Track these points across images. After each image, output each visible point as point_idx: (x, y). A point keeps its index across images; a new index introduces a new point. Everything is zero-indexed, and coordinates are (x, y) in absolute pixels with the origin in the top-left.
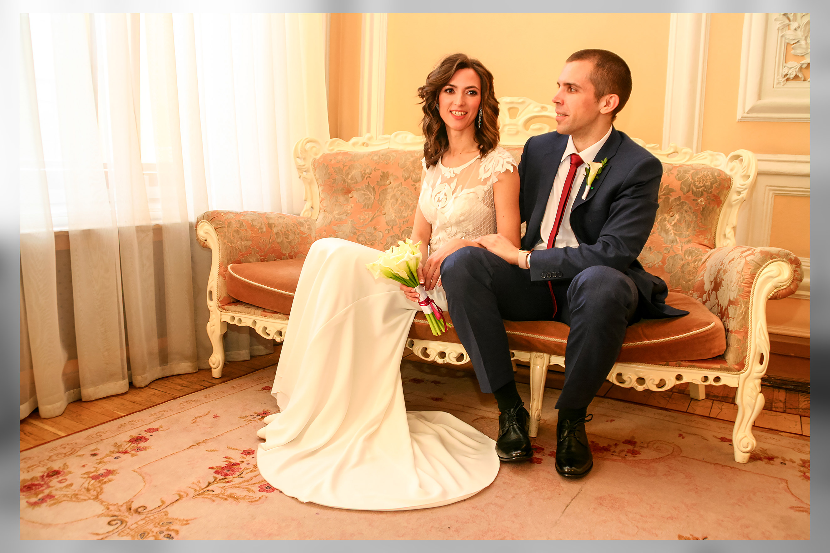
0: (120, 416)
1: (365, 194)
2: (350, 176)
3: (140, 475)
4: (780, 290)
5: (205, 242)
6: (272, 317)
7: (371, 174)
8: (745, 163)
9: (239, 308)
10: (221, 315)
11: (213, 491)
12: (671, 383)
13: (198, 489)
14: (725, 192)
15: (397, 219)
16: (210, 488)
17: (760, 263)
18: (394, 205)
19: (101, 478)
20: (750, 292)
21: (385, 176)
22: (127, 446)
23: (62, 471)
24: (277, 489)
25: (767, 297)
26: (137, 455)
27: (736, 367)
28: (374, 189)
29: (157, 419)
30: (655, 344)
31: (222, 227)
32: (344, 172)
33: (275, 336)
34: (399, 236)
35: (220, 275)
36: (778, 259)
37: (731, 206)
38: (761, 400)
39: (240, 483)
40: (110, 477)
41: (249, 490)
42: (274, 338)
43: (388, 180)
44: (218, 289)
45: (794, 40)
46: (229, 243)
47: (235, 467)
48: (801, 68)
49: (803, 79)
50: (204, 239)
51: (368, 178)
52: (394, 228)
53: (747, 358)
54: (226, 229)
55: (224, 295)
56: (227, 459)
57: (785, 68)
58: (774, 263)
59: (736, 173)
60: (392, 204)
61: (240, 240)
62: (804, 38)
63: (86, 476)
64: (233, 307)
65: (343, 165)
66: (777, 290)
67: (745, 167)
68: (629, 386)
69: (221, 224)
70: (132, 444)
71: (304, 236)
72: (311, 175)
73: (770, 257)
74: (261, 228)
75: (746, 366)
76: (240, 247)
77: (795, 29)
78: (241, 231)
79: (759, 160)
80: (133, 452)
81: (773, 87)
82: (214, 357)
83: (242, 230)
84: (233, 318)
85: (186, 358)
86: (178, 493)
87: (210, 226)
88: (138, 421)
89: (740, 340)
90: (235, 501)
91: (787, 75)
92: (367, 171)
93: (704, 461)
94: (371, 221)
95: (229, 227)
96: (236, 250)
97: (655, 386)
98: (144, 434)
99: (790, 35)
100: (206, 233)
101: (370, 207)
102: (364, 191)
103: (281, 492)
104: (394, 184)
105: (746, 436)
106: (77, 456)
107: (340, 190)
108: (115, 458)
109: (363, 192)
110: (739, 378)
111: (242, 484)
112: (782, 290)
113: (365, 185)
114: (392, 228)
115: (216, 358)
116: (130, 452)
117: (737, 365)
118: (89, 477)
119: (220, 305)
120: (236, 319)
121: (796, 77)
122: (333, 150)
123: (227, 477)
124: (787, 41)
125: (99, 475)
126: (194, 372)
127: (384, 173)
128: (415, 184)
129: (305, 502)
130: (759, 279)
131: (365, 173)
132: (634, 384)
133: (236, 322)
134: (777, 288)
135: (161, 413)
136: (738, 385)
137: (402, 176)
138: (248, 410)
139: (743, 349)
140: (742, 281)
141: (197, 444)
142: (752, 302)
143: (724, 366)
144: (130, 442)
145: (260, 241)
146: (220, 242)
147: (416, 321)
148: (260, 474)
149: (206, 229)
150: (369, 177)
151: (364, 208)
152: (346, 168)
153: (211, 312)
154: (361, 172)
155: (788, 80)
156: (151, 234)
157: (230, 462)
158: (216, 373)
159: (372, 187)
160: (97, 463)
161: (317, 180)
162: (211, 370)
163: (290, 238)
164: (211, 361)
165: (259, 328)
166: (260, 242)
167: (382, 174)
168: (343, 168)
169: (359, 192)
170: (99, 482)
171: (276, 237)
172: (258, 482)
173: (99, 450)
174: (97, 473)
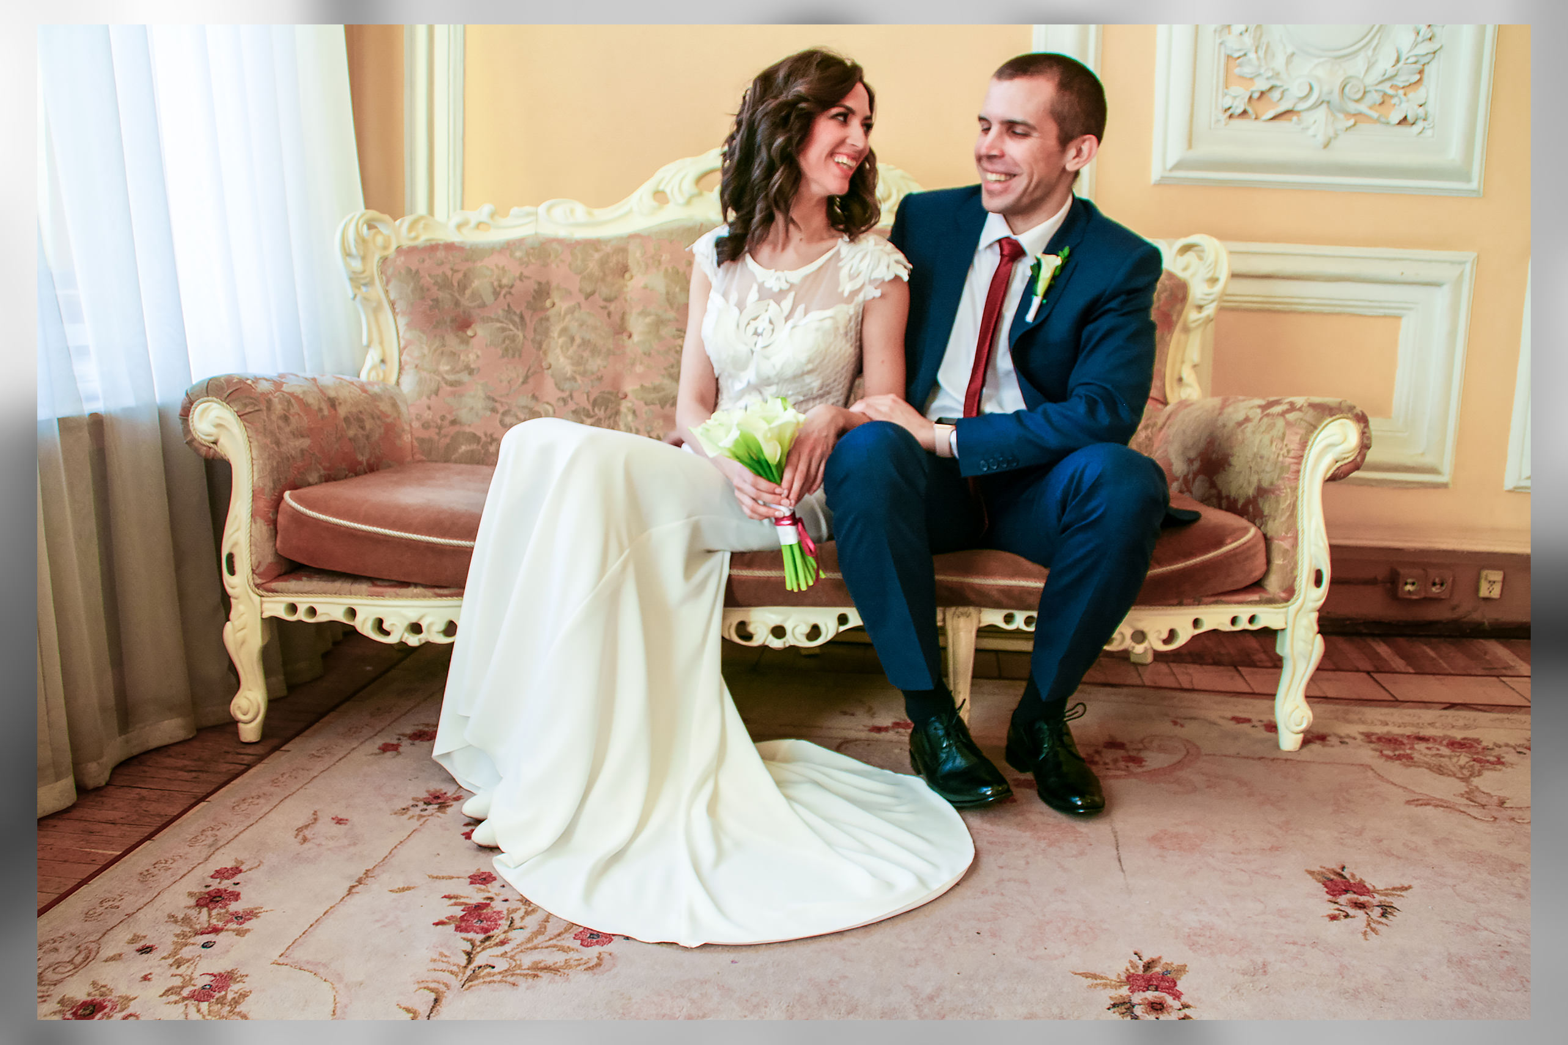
0: (111, 858)
1: (503, 330)
2: (468, 292)
3: (300, 969)
4: (1342, 466)
5: (212, 445)
6: (397, 596)
7: (512, 287)
8: (1210, 257)
9: (305, 584)
10: (262, 603)
11: (493, 967)
12: (1185, 634)
13: (455, 969)
14: (1178, 307)
15: (578, 377)
16: (479, 960)
17: (1313, 423)
18: (568, 350)
19: (217, 995)
20: (1298, 471)
21: (542, 292)
22: (203, 917)
23: (104, 1001)
24: (614, 935)
25: (1325, 477)
26: (248, 930)
27: (1283, 595)
28: (522, 317)
29: (213, 849)
30: (1173, 572)
31: (257, 411)
32: (456, 284)
33: (406, 635)
34: (588, 411)
35: (257, 517)
36: (1342, 415)
37: (1186, 330)
38: (1318, 645)
39: (530, 940)
40: (235, 988)
41: (562, 949)
42: (403, 640)
43: (549, 298)
44: (253, 547)
45: (1240, 50)
46: (274, 445)
47: (485, 911)
48: (1250, 98)
49: (1254, 117)
50: (212, 439)
51: (508, 296)
52: (575, 395)
53: (1298, 579)
54: (265, 414)
55: (270, 559)
56: (453, 901)
57: (1227, 96)
58: (1335, 422)
59: (1193, 275)
60: (562, 347)
61: (292, 437)
62: (1254, 48)
63: (174, 998)
64: (292, 584)
65: (452, 269)
66: (1338, 465)
67: (1210, 265)
68: (1121, 648)
69: (253, 403)
70: (210, 910)
71: (389, 420)
72: (377, 291)
73: (1326, 411)
74: (321, 410)
75: (1297, 592)
76: (293, 452)
77: (1241, 34)
78: (291, 417)
79: (1231, 253)
80: (233, 926)
81: (1210, 128)
82: (246, 697)
83: (293, 416)
84: (293, 608)
85: (170, 709)
86: (422, 985)
87: (227, 408)
88: (174, 861)
89: (1288, 550)
90: (556, 974)
91: (1229, 108)
92: (505, 281)
93: (1238, 756)
94: (524, 383)
95: (269, 409)
96: (288, 459)
97: (1160, 643)
98: (215, 884)
99: (1233, 43)
100: (219, 426)
101: (517, 355)
102: (502, 322)
103: (627, 938)
104: (563, 306)
105: (1297, 707)
106: (106, 961)
107: (448, 323)
108: (203, 946)
109: (499, 325)
110: (1287, 613)
111: (535, 942)
112: (1345, 464)
113: (503, 310)
114: (571, 396)
115: (248, 699)
116: (226, 928)
117: (1285, 591)
118: (185, 999)
119: (259, 581)
120: (302, 609)
121: (1245, 112)
122: (416, 238)
123: (491, 933)
124: (1229, 52)
125: (203, 988)
126: (191, 737)
127: (540, 283)
128: (608, 304)
129: (694, 947)
130: (1312, 450)
131: (501, 286)
132: (1128, 643)
133: (301, 615)
134: (1337, 462)
135: (209, 833)
136: (1286, 623)
137: (580, 290)
138: (395, 796)
139: (1292, 564)
140: (1286, 454)
141: (360, 881)
142: (1303, 487)
143: (1265, 596)
144: (203, 906)
145: (322, 437)
146: (255, 444)
147: (735, 572)
148: (548, 917)
149: (217, 417)
150: (510, 293)
151: (503, 356)
152: (460, 275)
153: (233, 601)
154: (492, 284)
155: (1231, 116)
156: (85, 435)
157: (466, 904)
158: (250, 731)
159: (518, 312)
160: (171, 965)
161: (393, 304)
162: (237, 727)
163: (368, 427)
164: (239, 707)
165: (365, 621)
166: (322, 439)
167: (536, 287)
168: (452, 275)
169: (490, 324)
170: (221, 1001)
171: (345, 426)
172: (562, 930)
173: (145, 937)
174: (195, 985)
